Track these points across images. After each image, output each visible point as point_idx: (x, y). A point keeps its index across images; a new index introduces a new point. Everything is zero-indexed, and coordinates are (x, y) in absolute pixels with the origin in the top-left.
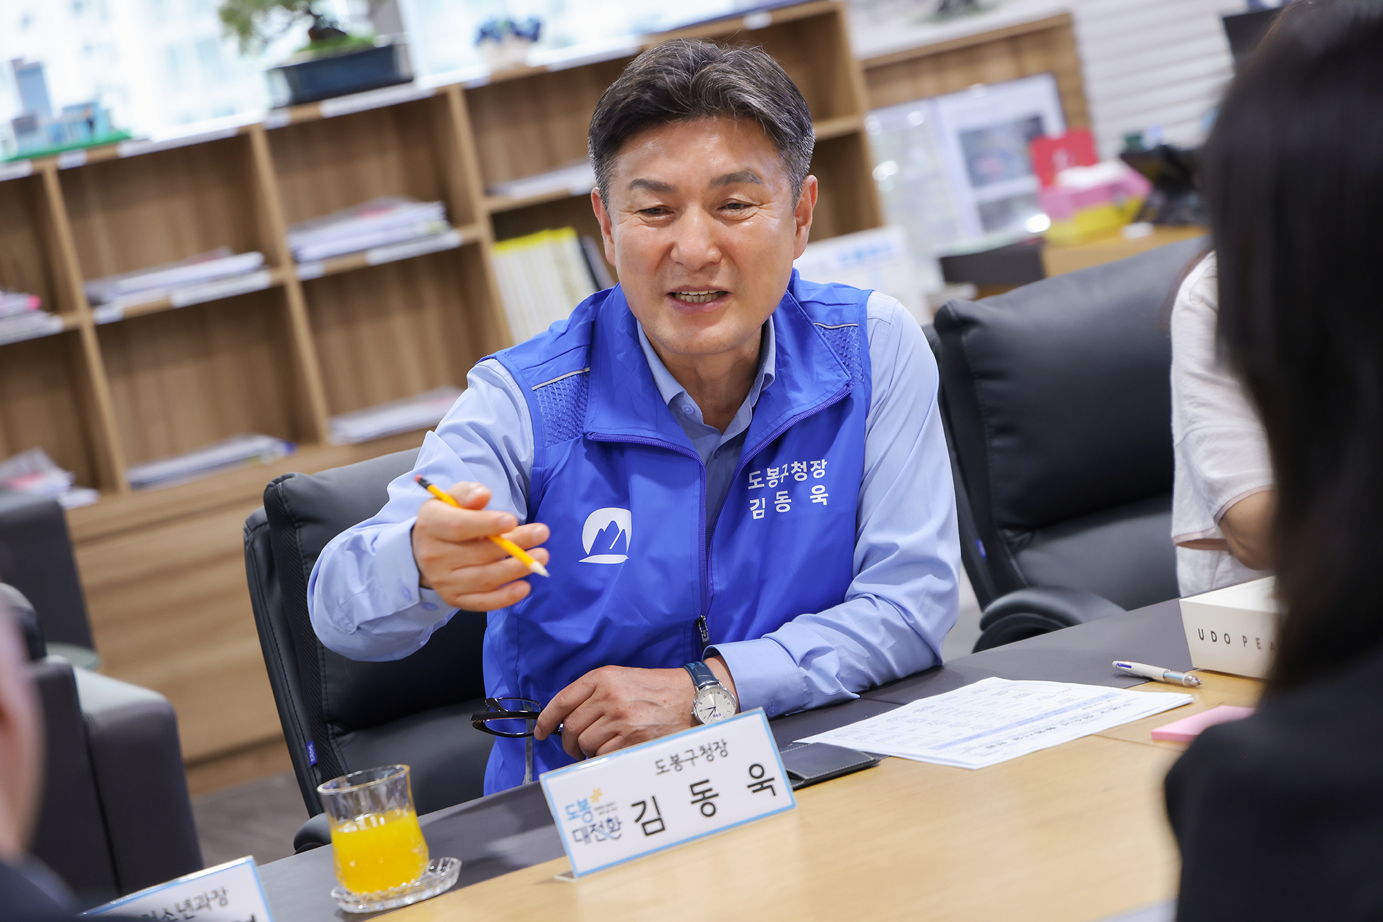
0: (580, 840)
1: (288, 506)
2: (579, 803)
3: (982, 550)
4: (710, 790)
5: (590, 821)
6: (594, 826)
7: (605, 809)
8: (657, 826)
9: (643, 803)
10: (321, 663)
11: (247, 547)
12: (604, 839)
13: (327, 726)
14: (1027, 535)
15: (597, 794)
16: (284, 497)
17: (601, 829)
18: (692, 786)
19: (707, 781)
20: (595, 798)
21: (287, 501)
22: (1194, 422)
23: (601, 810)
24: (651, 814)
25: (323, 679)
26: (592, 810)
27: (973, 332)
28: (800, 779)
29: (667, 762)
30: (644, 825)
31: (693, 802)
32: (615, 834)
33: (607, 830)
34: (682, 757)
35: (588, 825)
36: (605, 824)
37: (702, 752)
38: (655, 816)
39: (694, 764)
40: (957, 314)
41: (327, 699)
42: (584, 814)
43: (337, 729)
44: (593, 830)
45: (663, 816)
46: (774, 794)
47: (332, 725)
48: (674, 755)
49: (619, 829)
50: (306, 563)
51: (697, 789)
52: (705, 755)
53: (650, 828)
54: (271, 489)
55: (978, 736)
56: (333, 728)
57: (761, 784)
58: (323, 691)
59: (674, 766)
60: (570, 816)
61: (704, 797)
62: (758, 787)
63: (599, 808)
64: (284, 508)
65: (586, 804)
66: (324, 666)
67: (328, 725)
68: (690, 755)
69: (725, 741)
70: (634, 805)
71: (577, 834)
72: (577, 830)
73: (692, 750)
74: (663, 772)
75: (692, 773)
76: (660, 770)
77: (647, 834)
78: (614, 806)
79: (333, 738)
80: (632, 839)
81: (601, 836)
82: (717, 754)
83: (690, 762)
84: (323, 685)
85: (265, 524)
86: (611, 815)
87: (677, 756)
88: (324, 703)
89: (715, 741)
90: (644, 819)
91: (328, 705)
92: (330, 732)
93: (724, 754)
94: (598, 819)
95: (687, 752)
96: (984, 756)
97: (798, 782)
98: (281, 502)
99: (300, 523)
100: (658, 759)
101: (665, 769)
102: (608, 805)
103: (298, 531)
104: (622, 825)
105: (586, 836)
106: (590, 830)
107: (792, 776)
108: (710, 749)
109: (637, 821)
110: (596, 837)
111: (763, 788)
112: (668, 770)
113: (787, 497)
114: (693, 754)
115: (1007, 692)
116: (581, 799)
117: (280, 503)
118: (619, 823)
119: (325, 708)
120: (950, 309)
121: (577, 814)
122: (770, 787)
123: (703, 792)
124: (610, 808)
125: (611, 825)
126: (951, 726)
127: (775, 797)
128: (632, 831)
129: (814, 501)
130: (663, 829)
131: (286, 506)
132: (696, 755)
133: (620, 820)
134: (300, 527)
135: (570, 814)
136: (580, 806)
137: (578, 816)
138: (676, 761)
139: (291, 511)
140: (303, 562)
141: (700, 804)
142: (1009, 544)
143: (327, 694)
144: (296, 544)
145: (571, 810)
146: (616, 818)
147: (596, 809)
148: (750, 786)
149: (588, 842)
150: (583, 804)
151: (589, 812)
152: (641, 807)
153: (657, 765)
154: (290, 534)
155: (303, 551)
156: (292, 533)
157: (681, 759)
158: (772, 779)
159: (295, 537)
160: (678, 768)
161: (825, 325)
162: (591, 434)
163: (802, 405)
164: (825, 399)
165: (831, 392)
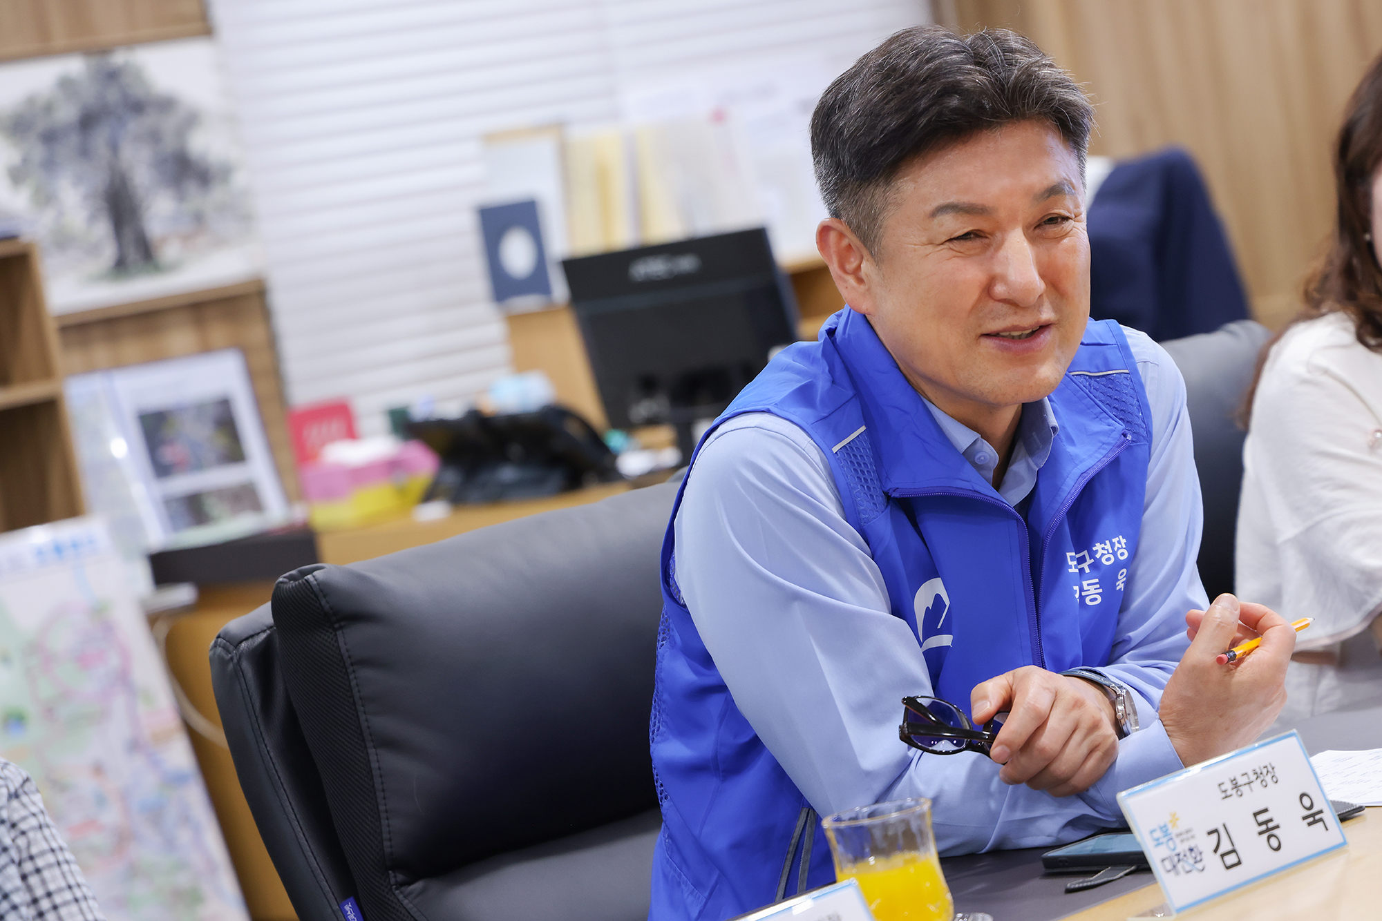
0: (1171, 871)
1: (328, 602)
2: (1161, 828)
4: (1271, 820)
5: (1174, 849)
6: (1179, 855)
7: (1186, 836)
8: (1234, 858)
9: (1216, 831)
10: (380, 795)
12: (1190, 871)
13: (388, 874)
15: (1174, 818)
16: (321, 591)
17: (1185, 858)
18: (1255, 815)
19: (1266, 810)
20: (1174, 824)
21: (325, 596)
23: (1181, 837)
24: (1227, 845)
25: (383, 815)
26: (1173, 836)
29: (1228, 786)
31: (1261, 833)
32: (1199, 866)
33: (1191, 861)
34: (1241, 781)
35: (1172, 853)
36: (1188, 853)
37: (1255, 776)
38: (1230, 848)
39: (1251, 790)
41: (390, 840)
42: (1168, 840)
43: (400, 877)
44: (1179, 861)
45: (1237, 847)
46: (1327, 830)
47: (393, 872)
48: (1232, 778)
49: (1201, 860)
50: (354, 671)
51: (1261, 818)
52: (1259, 780)
53: (1228, 860)
56: (395, 877)
57: (1312, 815)
58: (385, 829)
59: (1235, 790)
60: (1156, 843)
61: (1268, 829)
62: (1311, 819)
64: (320, 604)
65: (1167, 830)
67: (390, 872)
68: (1245, 780)
69: (1273, 765)
70: (1210, 834)
71: (1165, 863)
72: (1165, 859)
73: (1246, 774)
74: (1226, 797)
75: (1252, 799)
76: (1223, 794)
77: (1228, 868)
78: (1192, 833)
79: (397, 889)
80: (1214, 875)
81: (1188, 868)
82: (1267, 779)
83: (1247, 786)
84: (384, 822)
86: (1192, 844)
87: (1235, 779)
88: (386, 844)
89: (1265, 765)
90: (1222, 850)
91: (391, 847)
92: (393, 881)
93: (1274, 779)
94: (1182, 848)
95: (1243, 775)
99: (342, 623)
100: (1220, 782)
102: (1185, 833)
104: (1203, 855)
105: (1174, 866)
106: (1176, 859)
108: (1261, 773)
109: (1216, 851)
110: (1183, 867)
111: (1315, 822)
112: (1231, 795)
113: (1098, 586)
114: (1249, 779)
116: (1162, 824)
117: (315, 598)
118: (1201, 853)
119: (387, 850)
121: (1161, 841)
122: (1321, 820)
123: (1266, 823)
124: (1189, 835)
125: (1193, 855)
128: (1212, 861)
129: (1118, 588)
130: (1239, 863)
131: (323, 602)
132: (1251, 780)
133: (1201, 849)
134: (341, 628)
135: (1154, 839)
136: (1162, 832)
137: (1162, 843)
138: (1236, 786)
139: (331, 609)
140: (350, 670)
141: (1266, 835)
143: (389, 833)
144: (338, 648)
145: (1155, 836)
146: (1196, 847)
147: (1179, 835)
148: (1304, 818)
149: (1177, 873)
150: (1164, 829)
151: (1171, 839)
152: (1215, 835)
153: (1220, 789)
154: (329, 637)
155: (350, 657)
156: (332, 636)
157: (1239, 784)
158: (1321, 812)
159: (337, 641)
160: (1239, 793)
161: (1089, 372)
162: (894, 491)
163: (1084, 460)
164: (1105, 452)
165: (1108, 444)
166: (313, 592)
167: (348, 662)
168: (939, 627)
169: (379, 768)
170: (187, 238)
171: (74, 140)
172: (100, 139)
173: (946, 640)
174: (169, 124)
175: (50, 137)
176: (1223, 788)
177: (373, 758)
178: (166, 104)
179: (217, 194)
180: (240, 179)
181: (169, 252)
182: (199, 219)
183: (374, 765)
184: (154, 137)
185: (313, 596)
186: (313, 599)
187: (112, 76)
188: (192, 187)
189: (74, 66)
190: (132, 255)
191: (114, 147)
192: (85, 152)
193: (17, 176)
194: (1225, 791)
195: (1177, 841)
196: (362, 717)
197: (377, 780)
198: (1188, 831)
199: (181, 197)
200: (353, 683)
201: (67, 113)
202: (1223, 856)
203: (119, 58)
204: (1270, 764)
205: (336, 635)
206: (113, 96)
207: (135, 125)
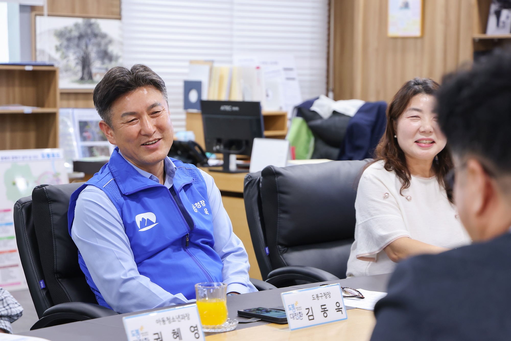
2: (292, 305)
4: (326, 308)
5: (294, 312)
6: (295, 314)
8: (312, 317)
9: (308, 309)
12: (298, 319)
13: (55, 275)
15: (297, 303)
17: (297, 315)
18: (322, 306)
19: (325, 305)
23: (298, 309)
24: (310, 313)
25: (55, 258)
26: (295, 308)
29: (315, 296)
31: (322, 311)
32: (301, 318)
33: (299, 316)
36: (298, 314)
37: (324, 295)
38: (312, 314)
39: (322, 299)
41: (56, 265)
44: (295, 315)
45: (314, 314)
46: (342, 314)
47: (57, 274)
48: (317, 294)
49: (302, 316)
52: (325, 296)
53: (310, 318)
54: (39, 188)
56: (57, 276)
57: (339, 309)
58: (55, 262)
59: (317, 298)
60: (289, 309)
61: (324, 311)
68: (321, 295)
69: (330, 292)
70: (306, 309)
72: (291, 315)
73: (321, 294)
74: (314, 299)
75: (321, 301)
77: (310, 320)
80: (305, 320)
81: (297, 318)
82: (328, 296)
83: (321, 297)
84: (55, 260)
86: (300, 311)
90: (309, 314)
94: (297, 312)
95: (320, 294)
99: (51, 202)
100: (313, 295)
104: (303, 315)
106: (294, 315)
108: (326, 294)
109: (307, 314)
110: (296, 317)
111: (339, 311)
112: (315, 299)
114: (322, 295)
116: (292, 304)
118: (302, 314)
119: (55, 268)
121: (291, 309)
122: (341, 311)
123: (324, 309)
124: (300, 309)
125: (300, 314)
128: (305, 317)
130: (313, 319)
131: (47, 195)
133: (303, 313)
134: (51, 203)
138: (317, 297)
139: (49, 197)
140: (51, 216)
141: (323, 312)
143: (57, 263)
144: (49, 209)
145: (290, 307)
146: (301, 312)
148: (336, 309)
149: (294, 319)
150: (293, 306)
151: (294, 309)
152: (308, 310)
154: (47, 205)
155: (52, 212)
156: (48, 205)
158: (341, 308)
159: (49, 207)
160: (318, 299)
166: (44, 192)
167: (51, 213)
176: (314, 296)
185: (44, 193)
186: (44, 194)
194: (314, 298)
195: (296, 310)
198: (300, 307)
200: (51, 220)
202: (309, 316)
204: (329, 292)
205: (49, 205)
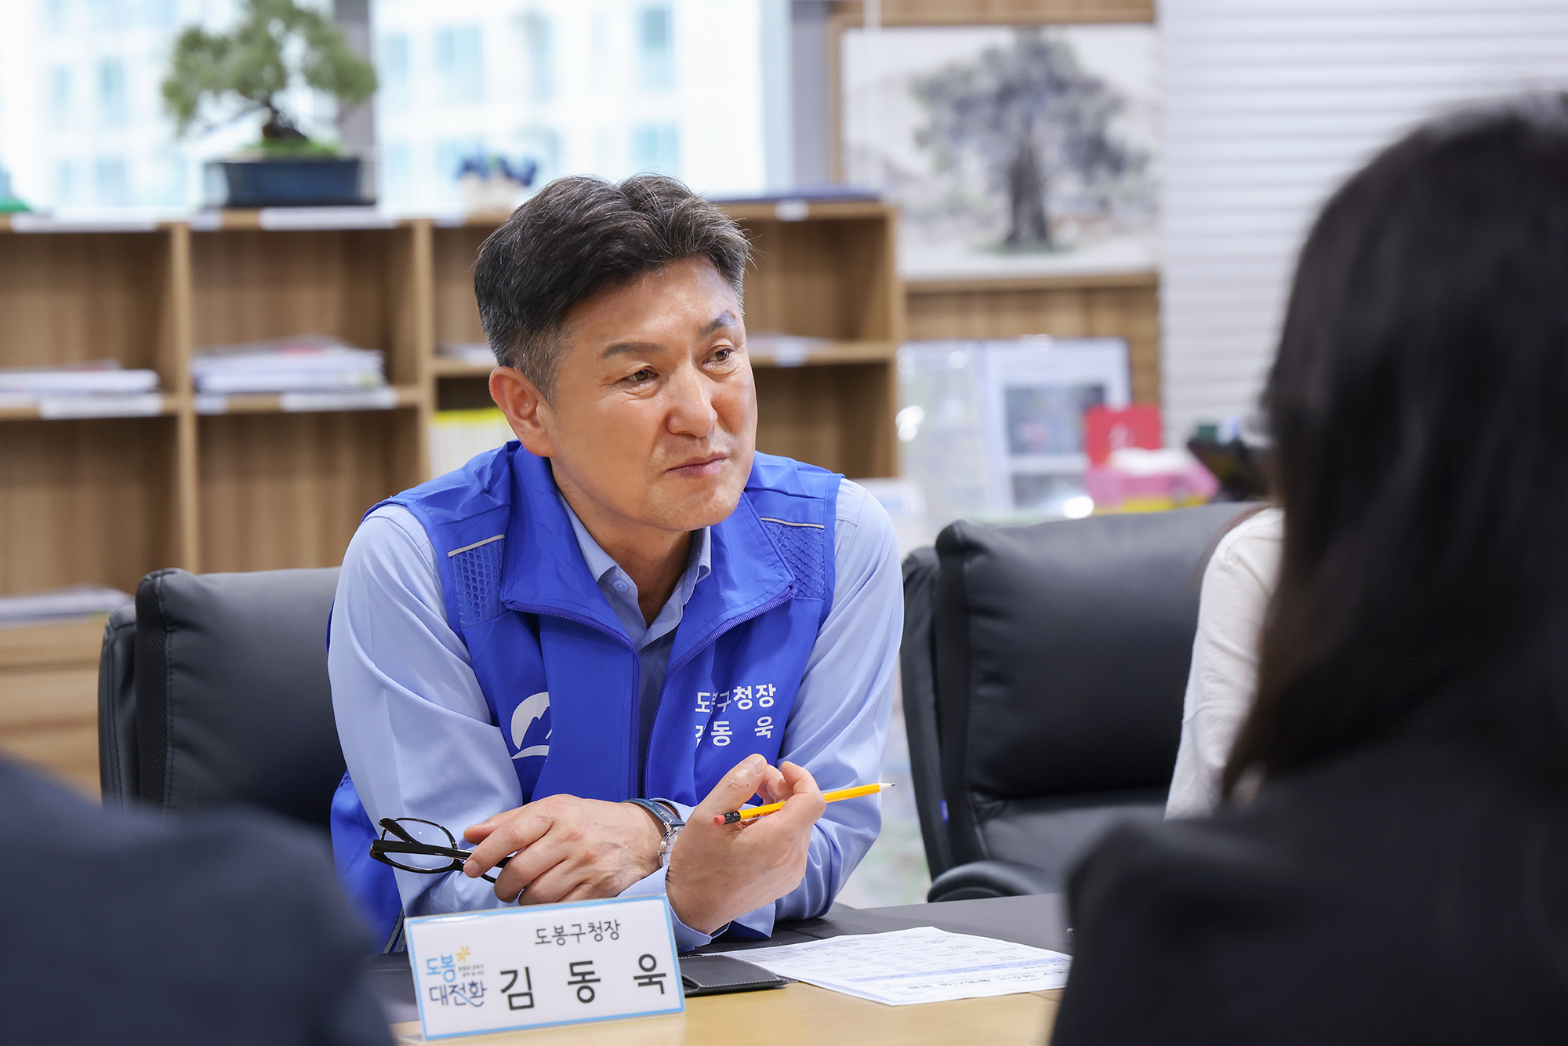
0: (438, 1000)
1: (163, 605)
2: (443, 958)
3: (945, 814)
4: (592, 973)
5: (451, 981)
6: (455, 987)
7: (471, 971)
8: (526, 1001)
9: (515, 972)
10: (166, 790)
11: (106, 648)
12: (463, 1004)
14: (1000, 803)
15: (465, 952)
16: (161, 593)
17: (462, 992)
18: (572, 965)
19: (590, 963)
20: (461, 957)
21: (163, 600)
22: (1208, 699)
23: (466, 971)
24: (521, 986)
26: (455, 968)
27: (979, 560)
28: (694, 986)
29: (550, 933)
30: (510, 997)
31: (570, 983)
32: (477, 1001)
33: (468, 995)
34: (568, 930)
35: (448, 984)
36: (467, 988)
37: (591, 929)
38: (526, 990)
39: (579, 941)
40: (964, 537)
42: (447, 972)
44: (453, 991)
45: (533, 991)
46: (663, 992)
48: (558, 926)
49: (482, 996)
50: (171, 673)
51: (577, 969)
52: (594, 933)
53: (516, 1002)
54: (147, 583)
55: (902, 976)
57: (650, 978)
60: (430, 971)
61: (583, 980)
62: (647, 980)
63: (464, 968)
64: (158, 606)
65: (451, 961)
66: (170, 794)
68: (576, 930)
69: (619, 922)
70: (503, 973)
71: (434, 991)
72: (436, 988)
73: (579, 925)
74: (543, 942)
75: (575, 950)
76: (540, 940)
77: (514, 1008)
78: (481, 970)
80: (495, 1010)
81: (460, 1000)
82: (606, 934)
83: (576, 937)
85: (130, 624)
86: (476, 979)
87: (562, 928)
89: (608, 920)
90: (511, 991)
93: (615, 936)
94: (460, 980)
95: (574, 926)
96: (904, 994)
97: (692, 990)
98: (157, 599)
99: (173, 628)
100: (540, 927)
101: (545, 940)
102: (474, 967)
103: (169, 635)
104: (487, 992)
105: (444, 997)
106: (449, 990)
107: (687, 983)
108: (600, 928)
109: (504, 991)
110: (455, 999)
111: (651, 983)
112: (549, 942)
113: (728, 728)
114: (580, 930)
115: (943, 942)
116: (446, 955)
117: (154, 599)
118: (483, 989)
120: (957, 529)
121: (438, 970)
122: (660, 983)
123: (583, 974)
124: (476, 971)
125: (474, 989)
126: (874, 964)
127: (663, 995)
128: (496, 1002)
129: (758, 734)
130: (532, 1006)
131: (160, 605)
132: (583, 931)
133: (485, 986)
134: (170, 631)
135: (430, 968)
136: (443, 962)
137: (439, 973)
138: (560, 933)
139: (165, 611)
140: (168, 671)
141: (578, 986)
142: (977, 810)
144: (164, 649)
145: (433, 964)
146: (481, 983)
147: (461, 969)
148: (636, 978)
149: (445, 1004)
150: (447, 960)
151: (452, 970)
152: (511, 976)
153: (538, 934)
154: (160, 639)
155: (170, 659)
156: (162, 636)
157: (565, 933)
158: (664, 975)
159: (165, 642)
160: (560, 942)
161: (785, 521)
162: (511, 603)
163: (738, 606)
164: (764, 601)
165: (771, 593)
166: (154, 594)
167: (168, 663)
168: (547, 738)
169: (172, 767)
170: (1086, 222)
171: (987, 111)
172: (1014, 115)
173: (543, 750)
174: (1089, 107)
175: (964, 106)
176: (542, 933)
177: (169, 755)
178: (1091, 86)
179: (1129, 182)
180: (1155, 170)
181: (1066, 233)
182: (1104, 204)
183: (168, 763)
184: (1072, 118)
185: (156, 597)
187: (1040, 52)
188: (1102, 173)
189: (1003, 39)
190: (1026, 231)
191: (1028, 123)
192: (996, 125)
193: (922, 139)
194: (543, 937)
196: (169, 717)
197: (168, 777)
199: (1089, 179)
200: (168, 684)
201: (986, 84)
203: (1051, 35)
204: (615, 921)
205: (166, 637)
206: (1036, 72)
207: (1054, 103)
